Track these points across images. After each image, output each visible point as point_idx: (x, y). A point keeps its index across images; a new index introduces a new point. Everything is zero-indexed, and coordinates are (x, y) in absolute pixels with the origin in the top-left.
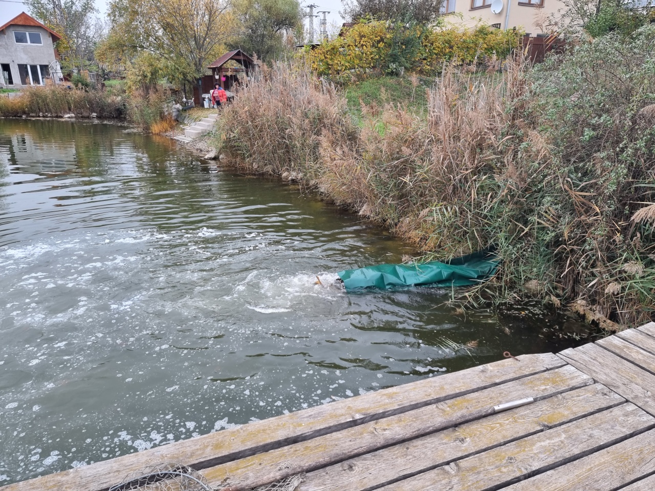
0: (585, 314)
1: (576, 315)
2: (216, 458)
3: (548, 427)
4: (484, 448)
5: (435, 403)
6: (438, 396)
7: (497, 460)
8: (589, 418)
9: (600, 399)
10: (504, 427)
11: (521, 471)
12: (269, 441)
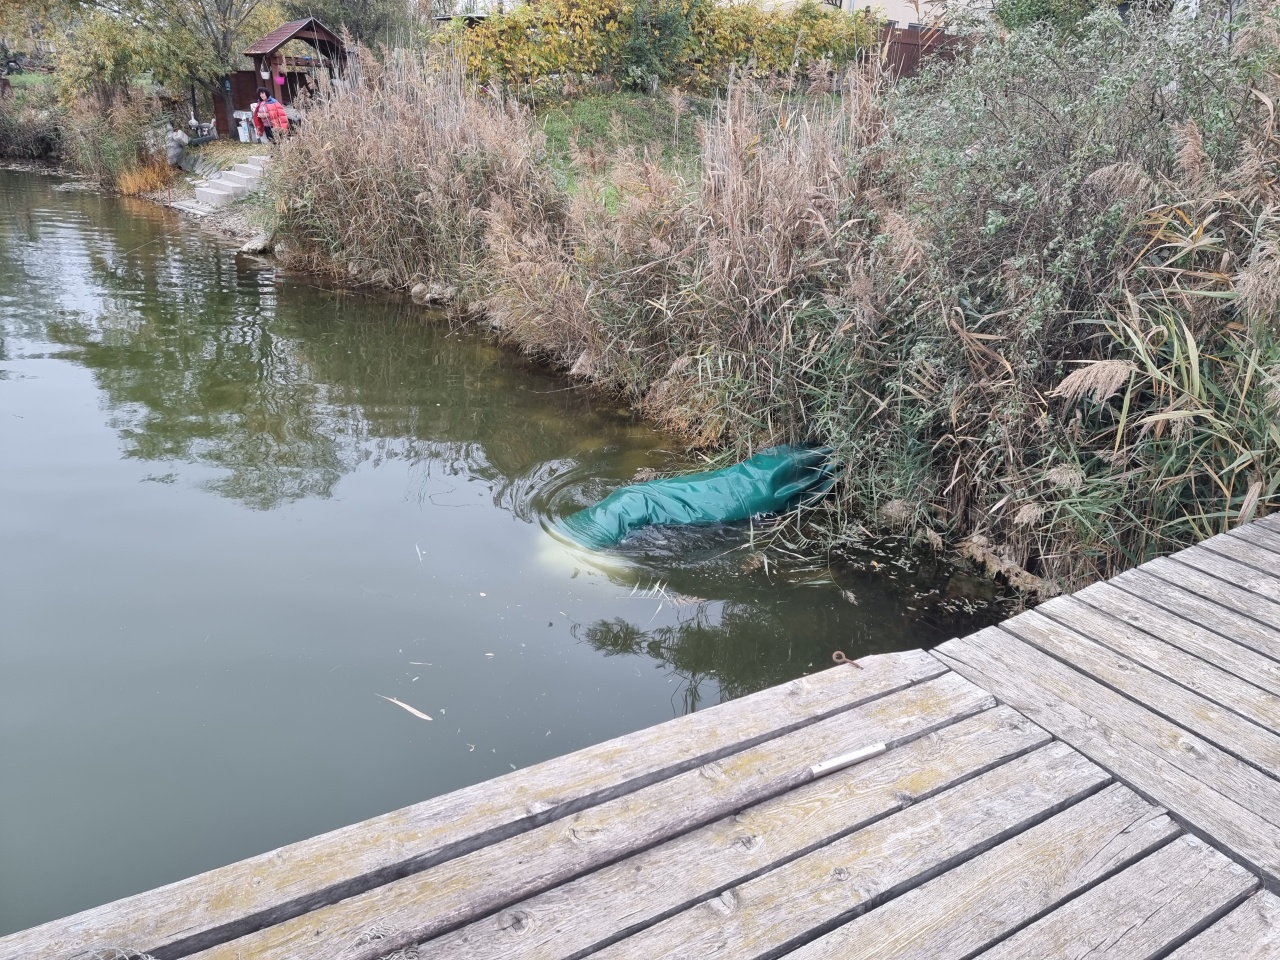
0: (984, 562)
1: (969, 564)
2: (214, 929)
3: (911, 800)
4: (789, 854)
5: (698, 766)
6: (704, 752)
7: (813, 877)
8: (986, 776)
9: (1005, 737)
10: (828, 807)
11: (859, 895)
12: (340, 879)
